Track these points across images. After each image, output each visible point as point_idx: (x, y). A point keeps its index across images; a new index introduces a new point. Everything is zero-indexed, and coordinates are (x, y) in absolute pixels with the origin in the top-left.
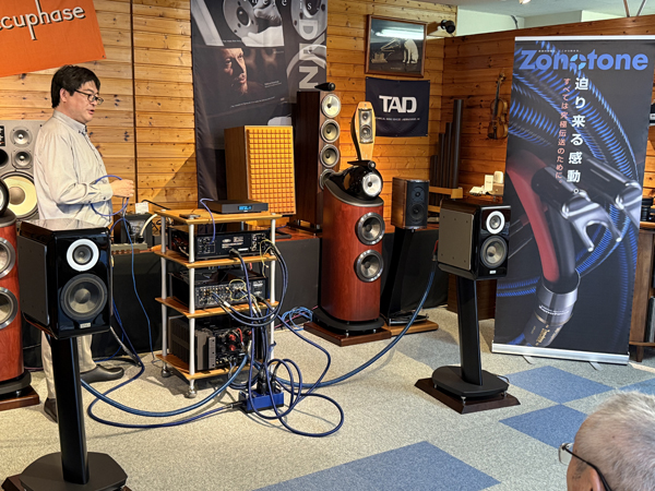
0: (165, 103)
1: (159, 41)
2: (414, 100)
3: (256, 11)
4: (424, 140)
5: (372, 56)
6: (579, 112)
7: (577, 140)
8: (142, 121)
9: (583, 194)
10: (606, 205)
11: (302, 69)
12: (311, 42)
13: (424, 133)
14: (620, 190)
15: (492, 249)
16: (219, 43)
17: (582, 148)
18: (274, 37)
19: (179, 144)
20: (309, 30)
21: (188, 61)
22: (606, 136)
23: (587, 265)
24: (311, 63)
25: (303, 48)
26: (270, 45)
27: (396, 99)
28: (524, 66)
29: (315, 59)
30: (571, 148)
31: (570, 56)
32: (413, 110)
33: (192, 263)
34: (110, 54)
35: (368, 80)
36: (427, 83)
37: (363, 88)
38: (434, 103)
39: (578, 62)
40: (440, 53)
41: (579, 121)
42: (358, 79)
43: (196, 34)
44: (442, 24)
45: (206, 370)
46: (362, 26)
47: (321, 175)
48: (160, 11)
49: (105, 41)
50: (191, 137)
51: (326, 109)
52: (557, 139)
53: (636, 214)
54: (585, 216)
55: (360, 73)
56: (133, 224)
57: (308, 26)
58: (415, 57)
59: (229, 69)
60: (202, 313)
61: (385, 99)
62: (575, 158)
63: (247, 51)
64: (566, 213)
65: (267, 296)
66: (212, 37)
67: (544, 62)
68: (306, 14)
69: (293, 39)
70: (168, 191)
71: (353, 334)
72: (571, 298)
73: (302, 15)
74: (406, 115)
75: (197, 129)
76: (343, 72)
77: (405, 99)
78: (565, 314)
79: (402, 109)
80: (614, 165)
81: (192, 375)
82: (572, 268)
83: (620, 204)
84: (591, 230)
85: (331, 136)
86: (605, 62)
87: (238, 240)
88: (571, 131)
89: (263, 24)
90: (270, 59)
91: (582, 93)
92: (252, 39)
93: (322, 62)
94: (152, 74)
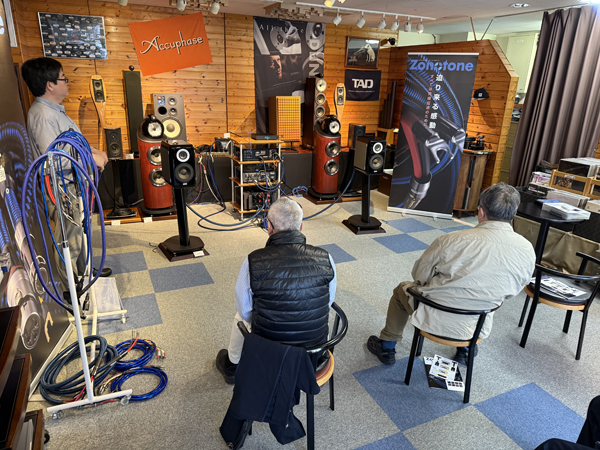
0: (241, 84)
1: (238, 53)
2: (372, 81)
3: (287, 36)
4: (377, 103)
5: (349, 58)
6: (437, 93)
7: (436, 106)
8: (230, 93)
9: (436, 134)
10: (447, 140)
11: (311, 65)
12: (316, 51)
13: (377, 99)
14: (455, 133)
15: (376, 161)
16: (268, 53)
17: (438, 111)
18: (296, 49)
19: (248, 105)
20: (314, 45)
21: (252, 63)
22: (450, 105)
23: (435, 170)
24: (316, 62)
25: (312, 55)
26: (294, 53)
27: (362, 81)
28: (412, 68)
29: (318, 60)
30: (432, 111)
31: (435, 63)
32: (371, 86)
33: (241, 162)
34: (215, 60)
35: (346, 71)
36: (380, 72)
37: (343, 75)
38: (383, 82)
39: (438, 66)
40: (388, 56)
41: (437, 97)
42: (341, 70)
43: (256, 49)
44: (389, 40)
45: (248, 210)
46: (344, 42)
47: (315, 121)
48: (239, 37)
49: (212, 54)
50: (253, 101)
51: (319, 87)
52: (425, 106)
53: (462, 145)
54: (437, 146)
55: (342, 67)
56: (223, 143)
57: (315, 43)
58: (373, 58)
59: (273, 66)
60: (246, 185)
61: (356, 80)
62: (434, 116)
63: (282, 57)
64: (427, 144)
65: (277, 179)
66: (265, 50)
67: (422, 66)
68: (314, 36)
69: (306, 50)
70: (242, 127)
71: (323, 199)
72: (427, 186)
73: (311, 37)
74: (367, 89)
75: (256, 97)
76: (333, 67)
77: (366, 81)
78: (423, 194)
79: (364, 86)
80: (452, 120)
81: (242, 211)
82: (428, 171)
83: (454, 140)
84: (439, 153)
85: (321, 101)
86: (452, 67)
87: (263, 152)
88: (433, 102)
89: (291, 42)
90: (294, 61)
91: (439, 83)
92: (285, 50)
93: (321, 62)
94: (235, 70)
